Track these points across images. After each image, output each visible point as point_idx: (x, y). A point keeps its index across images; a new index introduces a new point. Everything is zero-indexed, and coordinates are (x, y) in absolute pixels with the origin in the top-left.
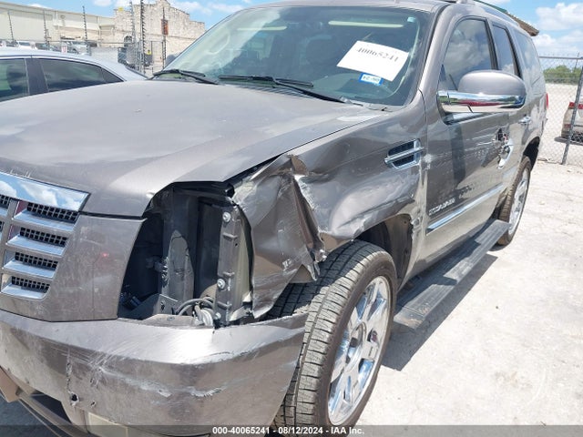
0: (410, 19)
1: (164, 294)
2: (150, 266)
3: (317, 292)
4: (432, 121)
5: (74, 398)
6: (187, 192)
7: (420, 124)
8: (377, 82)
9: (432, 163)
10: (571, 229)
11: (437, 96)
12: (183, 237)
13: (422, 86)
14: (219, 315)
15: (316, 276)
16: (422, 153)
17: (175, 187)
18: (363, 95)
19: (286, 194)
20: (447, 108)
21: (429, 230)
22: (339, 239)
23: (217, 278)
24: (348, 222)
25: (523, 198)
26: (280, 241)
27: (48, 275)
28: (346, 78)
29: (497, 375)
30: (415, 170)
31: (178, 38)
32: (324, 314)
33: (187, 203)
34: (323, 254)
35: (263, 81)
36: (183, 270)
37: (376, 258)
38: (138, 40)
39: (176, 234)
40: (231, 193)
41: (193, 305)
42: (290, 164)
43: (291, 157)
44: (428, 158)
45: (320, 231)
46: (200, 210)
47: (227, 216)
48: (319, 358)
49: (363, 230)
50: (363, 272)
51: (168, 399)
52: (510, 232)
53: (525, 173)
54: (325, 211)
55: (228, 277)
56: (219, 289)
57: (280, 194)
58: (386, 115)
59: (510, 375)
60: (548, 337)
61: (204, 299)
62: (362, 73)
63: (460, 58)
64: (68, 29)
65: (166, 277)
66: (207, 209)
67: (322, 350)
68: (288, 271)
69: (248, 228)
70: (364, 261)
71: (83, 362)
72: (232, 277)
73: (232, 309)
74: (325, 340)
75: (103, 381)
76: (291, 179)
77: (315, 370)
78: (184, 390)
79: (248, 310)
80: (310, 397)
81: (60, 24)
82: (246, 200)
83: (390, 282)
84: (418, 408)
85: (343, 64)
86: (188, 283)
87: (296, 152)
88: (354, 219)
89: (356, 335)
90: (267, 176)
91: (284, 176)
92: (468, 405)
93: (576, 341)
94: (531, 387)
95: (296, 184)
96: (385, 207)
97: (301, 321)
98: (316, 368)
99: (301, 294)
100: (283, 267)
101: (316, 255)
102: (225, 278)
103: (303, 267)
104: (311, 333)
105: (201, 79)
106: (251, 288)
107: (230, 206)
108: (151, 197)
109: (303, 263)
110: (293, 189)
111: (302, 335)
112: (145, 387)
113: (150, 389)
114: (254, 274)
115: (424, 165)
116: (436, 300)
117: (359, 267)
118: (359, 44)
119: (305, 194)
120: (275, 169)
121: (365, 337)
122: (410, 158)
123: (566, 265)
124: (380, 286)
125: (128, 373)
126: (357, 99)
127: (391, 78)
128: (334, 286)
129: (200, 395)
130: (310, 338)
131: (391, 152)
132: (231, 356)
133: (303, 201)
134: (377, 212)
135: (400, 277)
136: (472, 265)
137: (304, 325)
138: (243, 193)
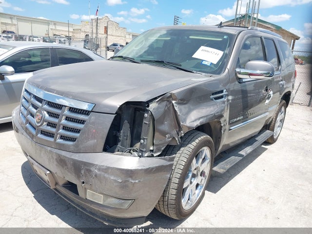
0: (225, 37)
1: (119, 145)
2: (115, 134)
3: (179, 150)
4: (233, 81)
5: (83, 183)
6: (131, 105)
7: (228, 83)
8: (209, 65)
9: (232, 100)
10: (307, 138)
11: (236, 71)
12: (128, 123)
13: (228, 67)
14: (140, 154)
15: (179, 142)
16: (227, 95)
17: (127, 103)
18: (203, 70)
19: (168, 108)
20: (240, 76)
21: (230, 130)
22: (189, 128)
23: (140, 139)
24: (193, 121)
25: (282, 121)
26: (165, 127)
27: (77, 135)
28: (196, 62)
29: (260, 198)
30: (224, 102)
31: (113, 35)
32: (182, 158)
33: (131, 110)
34: (182, 133)
35: (160, 63)
36: (127, 136)
37: (205, 138)
38: (94, 37)
39: (126, 121)
40: (148, 106)
41: (130, 150)
42: (171, 96)
43: (171, 94)
44: (230, 98)
45: (181, 124)
46: (135, 113)
47: (146, 115)
48: (178, 176)
49: (199, 125)
50: (199, 143)
51: (121, 182)
52: (275, 137)
53: (283, 109)
54: (184, 117)
55: (145, 139)
56: (141, 144)
57: (166, 108)
58: (212, 78)
59: (266, 198)
60: (287, 184)
61: (135, 148)
62: (203, 60)
63: (254, 53)
64: (57, 30)
65: (121, 139)
66: (138, 113)
67: (180, 173)
68: (168, 139)
69: (154, 120)
70: (199, 139)
71: (88, 168)
72: (147, 139)
73: (146, 152)
74: (182, 168)
75: (96, 176)
76: (171, 102)
77: (177, 181)
78: (127, 179)
79: (152, 153)
80: (174, 192)
81: (54, 27)
82: (153, 109)
83: (211, 150)
84: (222, 209)
85: (195, 56)
86: (129, 141)
87: (174, 92)
88: (195, 120)
89: (195, 172)
90: (162, 100)
91: (168, 101)
92: (244, 209)
93: (300, 187)
94: (275, 204)
95: (173, 105)
96: (209, 117)
97: (172, 159)
98: (178, 180)
99: (173, 150)
100: (166, 137)
101: (180, 134)
102: (144, 139)
103: (174, 138)
104: (176, 166)
105: (132, 61)
106: (153, 144)
107: (147, 111)
108: (119, 106)
109: (174, 136)
110: (171, 107)
111: (172, 165)
112: (112, 178)
113: (114, 178)
114: (155, 138)
115: (228, 100)
116: (233, 163)
117: (197, 141)
118: (202, 48)
119: (176, 109)
120: (165, 98)
121: (199, 174)
122: (222, 97)
123: (302, 154)
124: (206, 151)
125: (106, 172)
126: (200, 71)
127: (215, 63)
128: (186, 147)
129: (133, 182)
130: (175, 168)
131: (213, 94)
132: (145, 168)
133: (175, 111)
134: (206, 118)
135: (216, 149)
136: (253, 149)
137: (173, 161)
138: (153, 106)
